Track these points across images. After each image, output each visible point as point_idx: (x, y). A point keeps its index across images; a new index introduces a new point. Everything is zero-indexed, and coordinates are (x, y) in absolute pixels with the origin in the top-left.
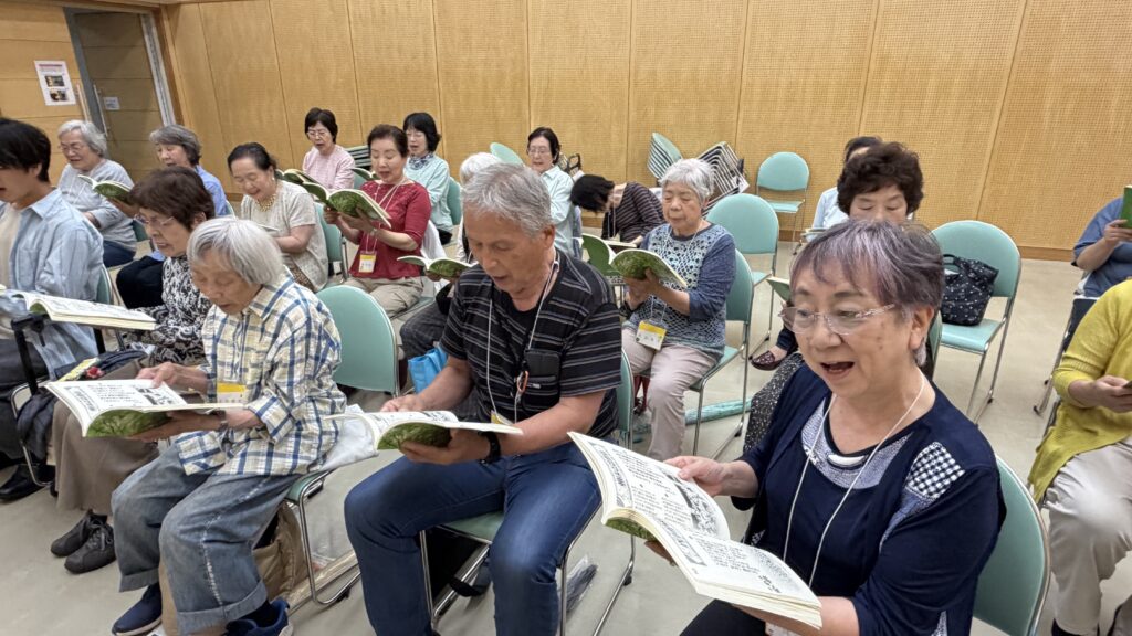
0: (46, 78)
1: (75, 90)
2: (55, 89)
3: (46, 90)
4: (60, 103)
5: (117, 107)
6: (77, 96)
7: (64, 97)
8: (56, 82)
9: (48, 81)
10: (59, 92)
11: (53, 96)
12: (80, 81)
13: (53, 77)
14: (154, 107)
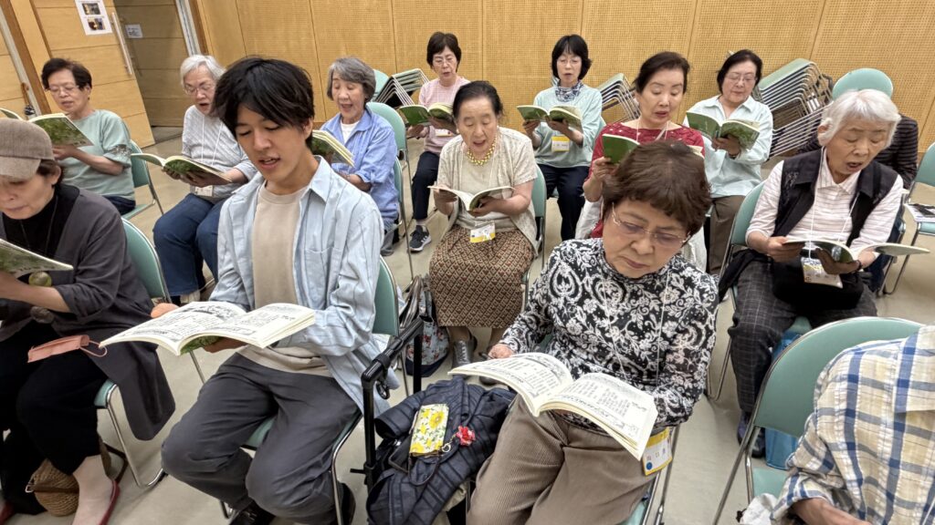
0: (83, 5)
1: (111, 18)
2: (93, 17)
3: (85, 19)
4: (98, 32)
5: (140, 35)
6: (113, 24)
7: (101, 26)
8: (93, 9)
9: (85, 10)
10: (96, 20)
11: (91, 25)
12: (114, 9)
13: (89, 5)
14: (177, 34)
